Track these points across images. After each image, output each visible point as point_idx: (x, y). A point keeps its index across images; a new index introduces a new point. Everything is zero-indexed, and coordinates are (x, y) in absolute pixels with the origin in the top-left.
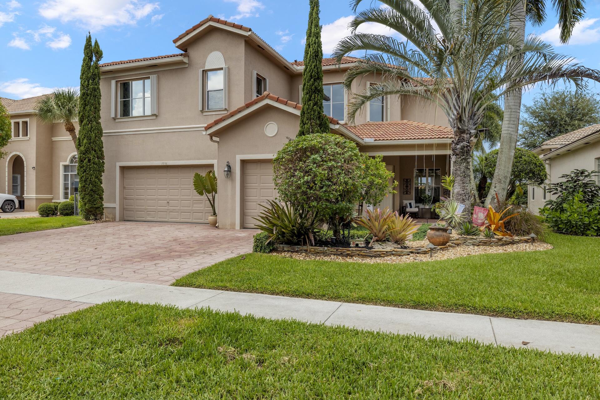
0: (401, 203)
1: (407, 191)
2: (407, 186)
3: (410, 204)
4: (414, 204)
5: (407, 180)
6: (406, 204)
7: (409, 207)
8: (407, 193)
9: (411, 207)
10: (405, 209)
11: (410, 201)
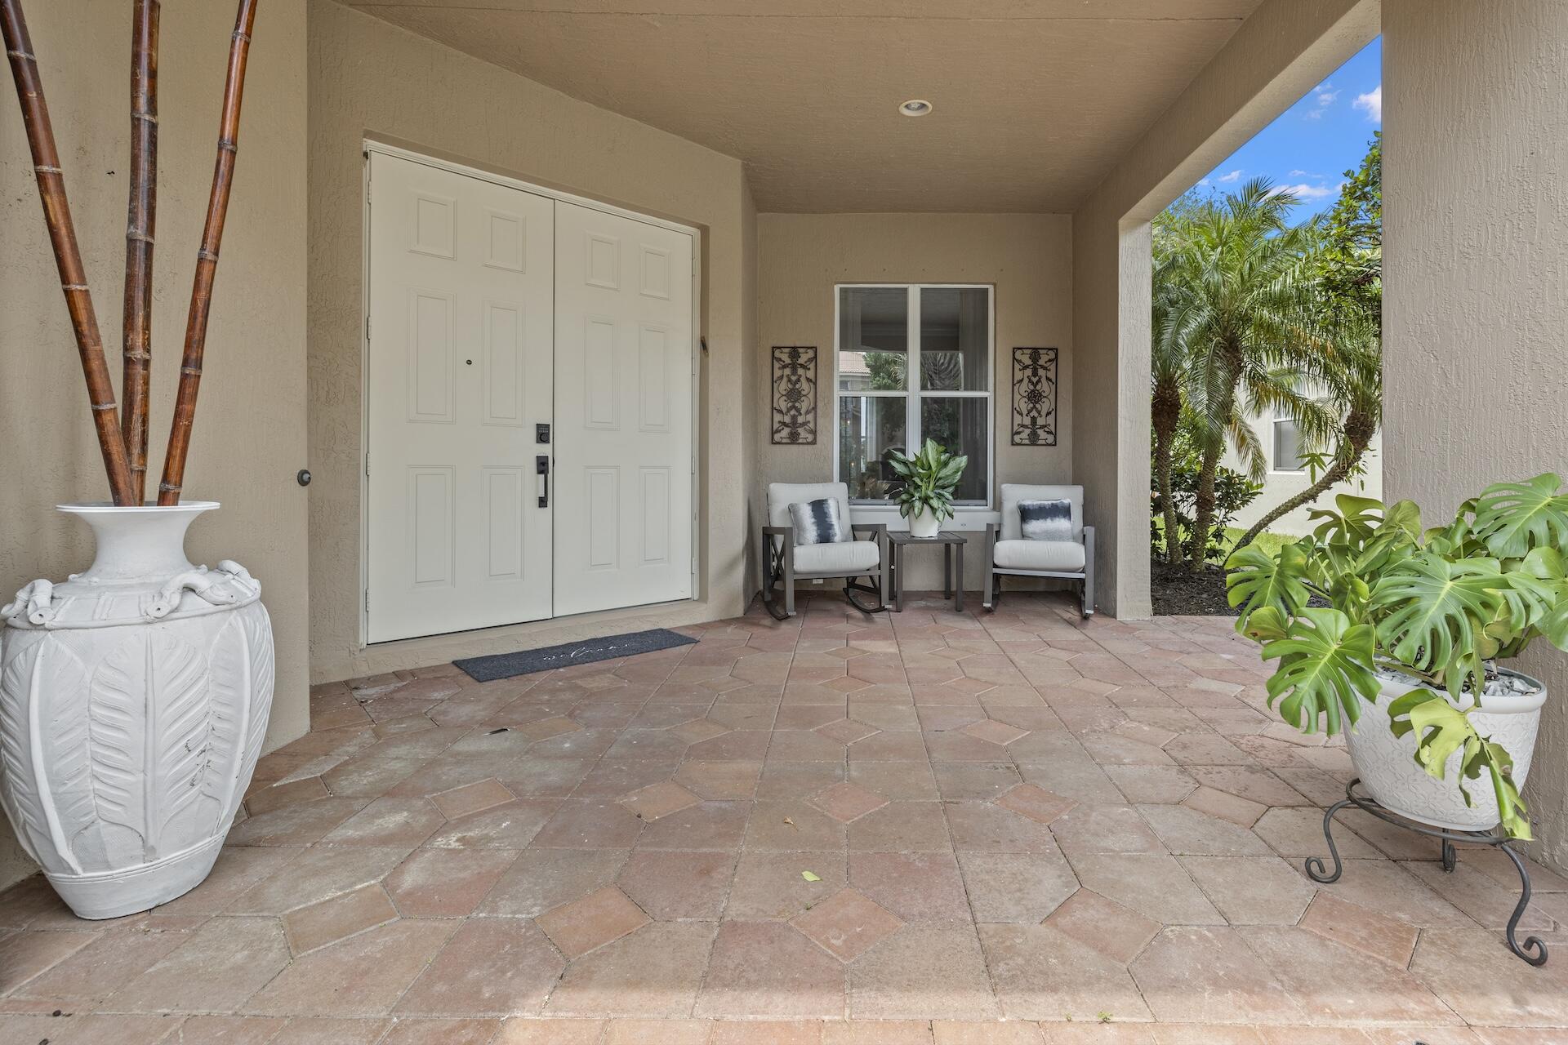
0: (757, 503)
1: (794, 423)
2: (794, 395)
3: (819, 507)
4: (845, 509)
5: (794, 352)
6: (792, 510)
7: (811, 531)
8: (794, 438)
9: (825, 537)
10: (786, 552)
11: (817, 491)
